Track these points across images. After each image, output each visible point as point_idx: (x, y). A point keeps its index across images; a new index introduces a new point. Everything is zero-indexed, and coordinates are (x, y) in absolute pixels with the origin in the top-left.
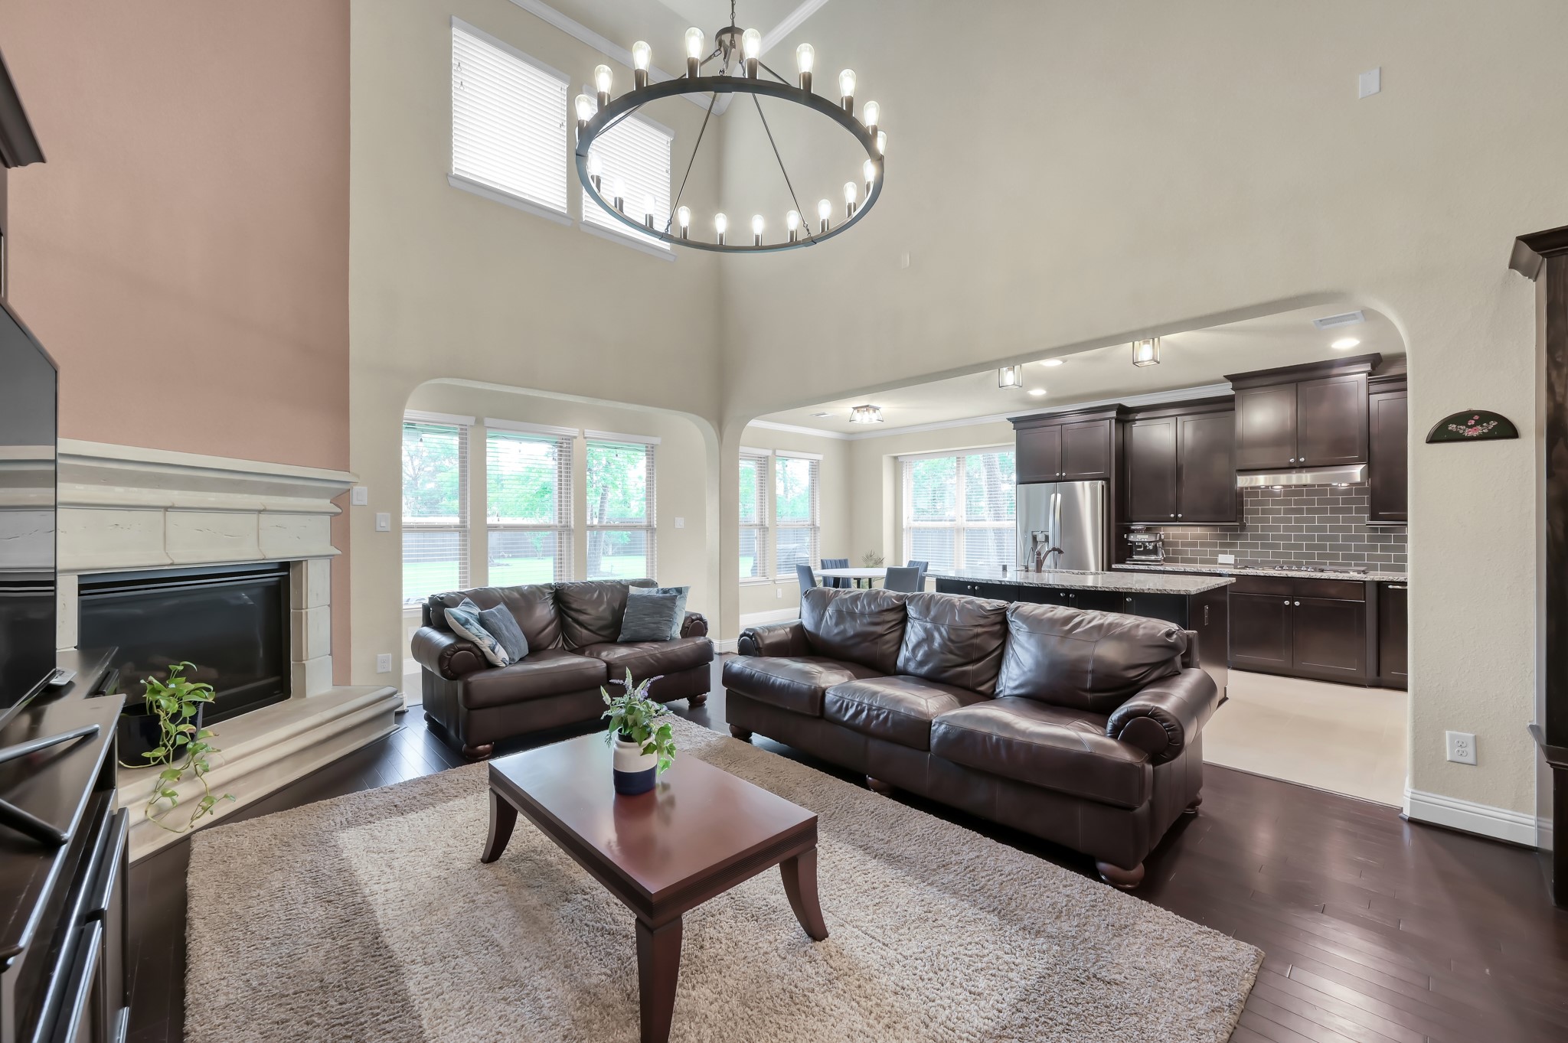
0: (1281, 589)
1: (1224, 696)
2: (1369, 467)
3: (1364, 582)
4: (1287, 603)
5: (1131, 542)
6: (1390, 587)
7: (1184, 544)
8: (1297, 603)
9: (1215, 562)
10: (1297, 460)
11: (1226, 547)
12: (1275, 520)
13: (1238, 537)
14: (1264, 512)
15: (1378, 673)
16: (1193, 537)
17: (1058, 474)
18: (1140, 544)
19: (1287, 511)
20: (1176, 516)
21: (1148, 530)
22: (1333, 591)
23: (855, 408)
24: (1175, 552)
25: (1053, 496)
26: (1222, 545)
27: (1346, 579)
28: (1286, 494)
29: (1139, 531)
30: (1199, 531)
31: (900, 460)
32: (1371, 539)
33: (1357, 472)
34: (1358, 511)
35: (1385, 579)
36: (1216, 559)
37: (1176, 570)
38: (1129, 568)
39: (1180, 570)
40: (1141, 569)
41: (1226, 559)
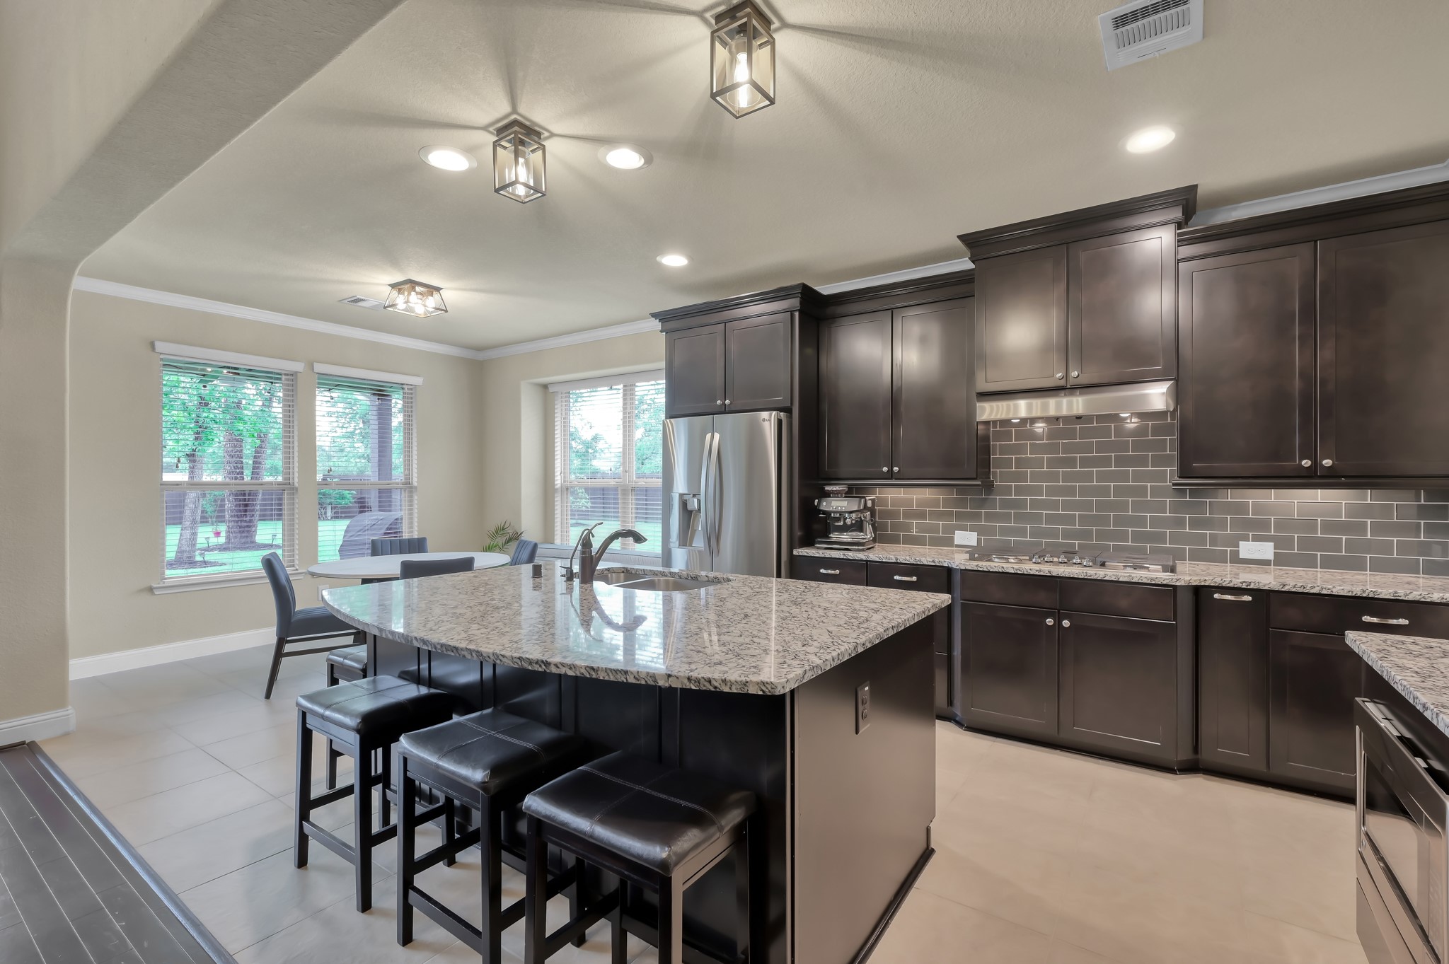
0: (1042, 597)
1: (925, 846)
2: (1177, 384)
3: (1175, 587)
4: (1050, 621)
5: (824, 512)
6: (1216, 596)
7: (908, 515)
8: (1066, 623)
9: (949, 542)
10: (1067, 376)
11: (966, 519)
12: (1035, 477)
13: (982, 504)
14: (1020, 463)
15: (1196, 749)
16: (921, 503)
17: (719, 402)
18: (838, 515)
19: (1053, 463)
20: (891, 470)
21: (850, 493)
22: (1124, 603)
23: (393, 286)
24: (895, 527)
25: (709, 436)
26: (960, 516)
27: (1145, 581)
28: (1052, 435)
29: (837, 494)
30: (927, 494)
31: (551, 389)
32: (1175, 508)
33: (1157, 395)
34: (1158, 461)
35: (1209, 581)
36: (952, 539)
37: (884, 560)
38: (817, 555)
39: (890, 561)
40: (833, 556)
41: (966, 538)
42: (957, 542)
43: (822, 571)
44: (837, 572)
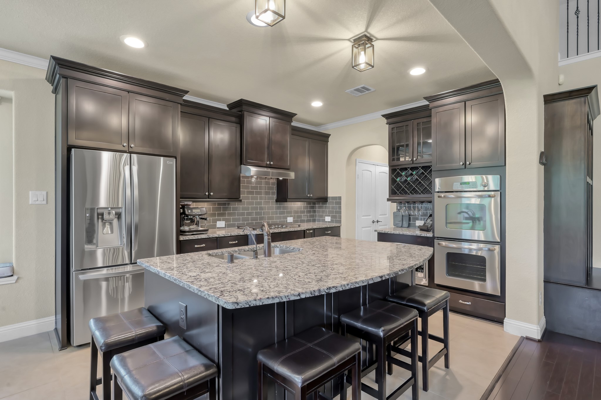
9: (215, 227)
10: (270, 163)
11: (221, 216)
13: (226, 209)
20: (209, 194)
29: (187, 206)
36: (216, 225)
37: (226, 236)
38: (194, 238)
39: (228, 236)
40: (203, 238)
41: (221, 224)
42: (218, 226)
43: (196, 246)
44: (204, 245)
